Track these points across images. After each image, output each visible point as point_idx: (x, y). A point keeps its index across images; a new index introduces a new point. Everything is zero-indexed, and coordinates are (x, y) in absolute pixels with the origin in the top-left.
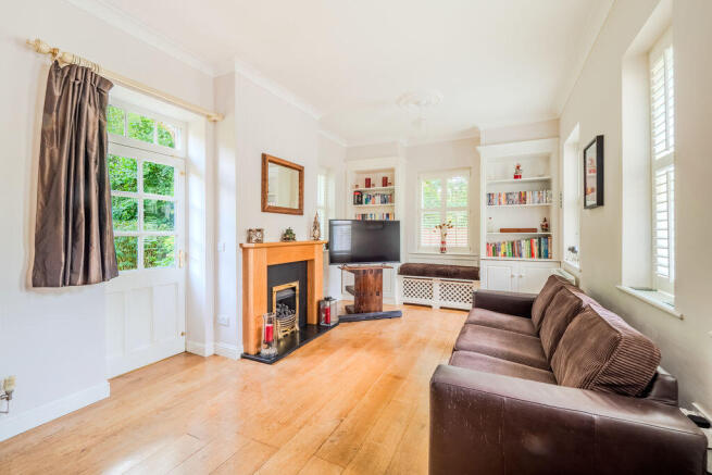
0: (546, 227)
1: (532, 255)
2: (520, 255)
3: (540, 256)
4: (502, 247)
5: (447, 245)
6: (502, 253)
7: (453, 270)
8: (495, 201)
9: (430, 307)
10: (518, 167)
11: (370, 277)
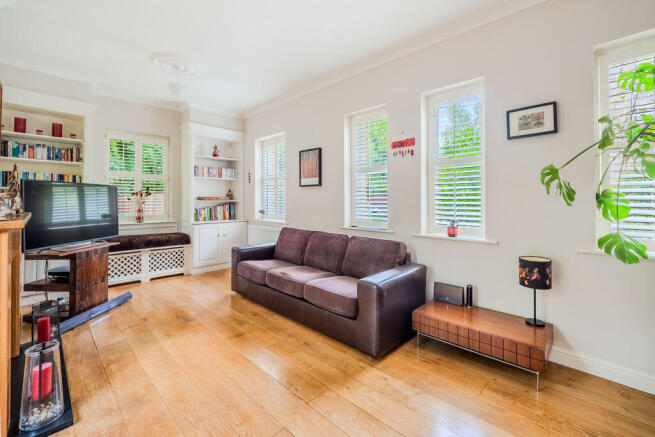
0: (230, 195)
1: (225, 218)
2: (216, 218)
3: (230, 218)
4: (203, 212)
5: (145, 214)
6: (201, 218)
7: (164, 238)
8: (200, 173)
9: (139, 282)
10: (216, 148)
11: (95, 258)
